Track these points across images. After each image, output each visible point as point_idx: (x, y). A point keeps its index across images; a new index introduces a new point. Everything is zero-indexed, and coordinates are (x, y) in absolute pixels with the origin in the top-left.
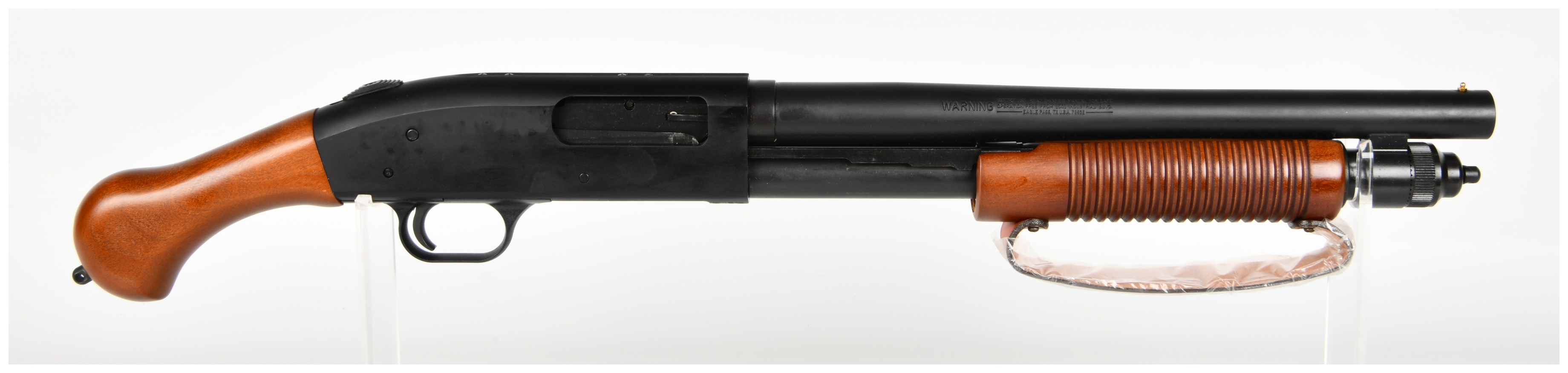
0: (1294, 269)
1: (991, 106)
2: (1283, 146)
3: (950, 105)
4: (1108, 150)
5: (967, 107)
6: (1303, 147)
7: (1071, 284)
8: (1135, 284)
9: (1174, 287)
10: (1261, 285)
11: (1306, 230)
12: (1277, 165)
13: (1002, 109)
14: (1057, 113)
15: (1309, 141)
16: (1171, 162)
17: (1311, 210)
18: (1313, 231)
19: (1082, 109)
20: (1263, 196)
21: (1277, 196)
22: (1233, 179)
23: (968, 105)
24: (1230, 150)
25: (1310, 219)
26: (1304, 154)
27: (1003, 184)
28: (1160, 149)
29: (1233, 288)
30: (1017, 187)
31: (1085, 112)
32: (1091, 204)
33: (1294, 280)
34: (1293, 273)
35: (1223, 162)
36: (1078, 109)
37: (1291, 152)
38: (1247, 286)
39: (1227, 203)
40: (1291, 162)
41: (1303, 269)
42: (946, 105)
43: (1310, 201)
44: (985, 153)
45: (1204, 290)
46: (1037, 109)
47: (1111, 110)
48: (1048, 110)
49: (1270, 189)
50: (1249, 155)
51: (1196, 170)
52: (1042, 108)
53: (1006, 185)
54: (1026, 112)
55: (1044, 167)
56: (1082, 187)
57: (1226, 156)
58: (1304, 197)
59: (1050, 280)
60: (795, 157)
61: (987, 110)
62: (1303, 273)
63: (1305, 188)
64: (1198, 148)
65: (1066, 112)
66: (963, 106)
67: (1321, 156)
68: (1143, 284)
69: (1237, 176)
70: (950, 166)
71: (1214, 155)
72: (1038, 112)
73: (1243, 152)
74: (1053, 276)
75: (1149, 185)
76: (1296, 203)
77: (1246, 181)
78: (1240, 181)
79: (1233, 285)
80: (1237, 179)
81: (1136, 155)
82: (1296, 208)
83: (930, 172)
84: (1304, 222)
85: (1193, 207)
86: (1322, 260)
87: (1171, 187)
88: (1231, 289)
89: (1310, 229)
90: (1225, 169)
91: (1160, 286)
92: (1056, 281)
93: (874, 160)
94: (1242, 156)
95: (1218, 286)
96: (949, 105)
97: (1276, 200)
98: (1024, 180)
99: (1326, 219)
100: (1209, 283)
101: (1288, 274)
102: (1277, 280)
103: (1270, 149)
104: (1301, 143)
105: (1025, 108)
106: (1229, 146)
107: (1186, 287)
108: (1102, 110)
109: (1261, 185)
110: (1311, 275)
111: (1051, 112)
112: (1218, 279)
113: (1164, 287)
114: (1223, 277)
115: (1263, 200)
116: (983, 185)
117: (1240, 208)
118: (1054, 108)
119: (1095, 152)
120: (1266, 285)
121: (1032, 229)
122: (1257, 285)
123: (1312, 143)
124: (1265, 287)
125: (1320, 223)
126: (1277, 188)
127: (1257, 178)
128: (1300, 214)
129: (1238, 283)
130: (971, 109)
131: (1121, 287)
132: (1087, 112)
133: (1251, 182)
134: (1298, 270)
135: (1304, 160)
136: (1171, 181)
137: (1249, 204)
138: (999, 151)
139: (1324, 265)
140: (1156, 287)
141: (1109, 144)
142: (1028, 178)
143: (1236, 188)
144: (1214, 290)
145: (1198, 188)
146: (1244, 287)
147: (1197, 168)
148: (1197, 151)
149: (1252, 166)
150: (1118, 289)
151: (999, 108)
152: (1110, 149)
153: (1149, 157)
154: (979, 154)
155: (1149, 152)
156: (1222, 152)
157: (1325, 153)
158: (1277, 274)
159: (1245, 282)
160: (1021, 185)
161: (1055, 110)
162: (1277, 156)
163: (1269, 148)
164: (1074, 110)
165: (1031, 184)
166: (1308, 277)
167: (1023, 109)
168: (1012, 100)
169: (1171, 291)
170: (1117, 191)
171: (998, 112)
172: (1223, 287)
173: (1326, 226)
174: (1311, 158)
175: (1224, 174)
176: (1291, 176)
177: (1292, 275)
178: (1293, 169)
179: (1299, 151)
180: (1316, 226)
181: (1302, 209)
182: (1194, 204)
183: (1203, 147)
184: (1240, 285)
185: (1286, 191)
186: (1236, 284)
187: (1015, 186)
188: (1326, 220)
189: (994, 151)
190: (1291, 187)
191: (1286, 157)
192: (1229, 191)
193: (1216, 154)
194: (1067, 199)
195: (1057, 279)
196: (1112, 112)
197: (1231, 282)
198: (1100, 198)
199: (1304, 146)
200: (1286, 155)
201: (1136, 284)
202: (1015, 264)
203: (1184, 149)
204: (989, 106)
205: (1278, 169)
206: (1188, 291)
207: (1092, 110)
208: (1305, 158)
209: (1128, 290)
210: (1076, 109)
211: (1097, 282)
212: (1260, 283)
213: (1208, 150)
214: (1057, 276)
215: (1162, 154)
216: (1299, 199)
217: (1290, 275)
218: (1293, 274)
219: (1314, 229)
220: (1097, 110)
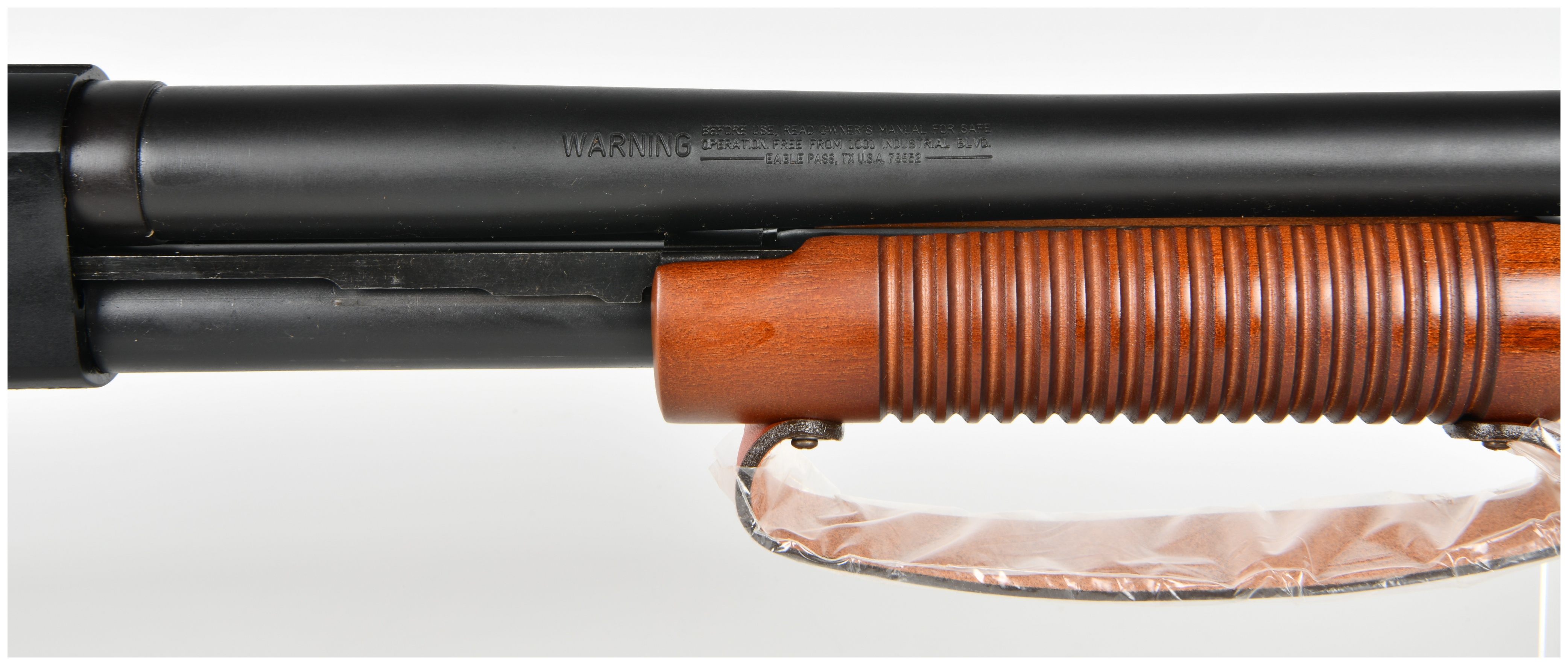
0: (1457, 543)
1: (685, 146)
2: (1428, 238)
3: (584, 142)
4: (979, 252)
5: (626, 148)
6: (1479, 241)
7: (894, 578)
8: (1054, 577)
9: (1152, 586)
10: (1372, 583)
11: (1487, 445)
12: (1413, 287)
13: (714, 152)
14: (851, 161)
15: (1497, 225)
16: (1137, 283)
17: (1500, 398)
18: (1505, 447)
19: (914, 151)
20: (1375, 365)
21: (1410, 366)
22: (1295, 324)
23: (627, 143)
24: (1288, 249)
25: (1498, 419)
26: (1482, 258)
27: (713, 339)
28: (1111, 250)
29: (1301, 591)
30: (749, 347)
31: (922, 157)
32: (939, 386)
33: (1455, 571)
34: (1455, 555)
35: (1271, 282)
36: (905, 151)
37: (1448, 255)
38: (1336, 586)
39: (1283, 382)
40: (1448, 279)
41: (1479, 547)
42: (574, 143)
43: (1498, 379)
44: (670, 263)
45: (1228, 594)
46: (800, 151)
47: (987, 151)
48: (828, 152)
49: (1393, 350)
50: (1340, 262)
51: (1201, 302)
52: (813, 147)
53: (721, 342)
54: (773, 158)
55: (818, 297)
56: (912, 345)
57: (1279, 265)
58: (1483, 369)
59: (845, 567)
60: (196, 276)
61: (674, 153)
62: (1479, 555)
63: (1485, 346)
64: (1207, 244)
65: (874, 158)
66: (616, 146)
67: (1528, 265)
68: (1071, 578)
69: (1306, 317)
70: (586, 293)
71: (1247, 264)
72: (805, 158)
73: (1323, 256)
74: (854, 558)
75: (1082, 340)
76: (1461, 384)
77: (1330, 330)
78: (1315, 330)
79: (1300, 581)
80: (1307, 325)
81: (1047, 264)
82: (1462, 394)
83: (543, 307)
84: (1484, 428)
85: (1197, 391)
86: (1530, 522)
87: (1137, 344)
88: (1296, 592)
89: (1498, 443)
90: (1275, 298)
91: (1116, 585)
92: (859, 570)
93: (395, 280)
94: (1320, 266)
95: (1263, 584)
96: (579, 144)
97: (1409, 375)
98: (767, 330)
99: (1540, 420)
100: (1242, 574)
101: (1442, 556)
102: (1414, 572)
103: (1393, 247)
104: (1477, 228)
105: (770, 149)
106: (1287, 240)
107: (1180, 586)
108: (964, 152)
109: (1369, 340)
110: (1502, 560)
111: (837, 157)
112: (1262, 567)
113: (1125, 585)
114: (1277, 561)
115: (1374, 376)
116: (664, 342)
117: (1316, 394)
118: (844, 147)
119: (945, 257)
120: (1384, 584)
121: (799, 443)
122: (1362, 583)
123: (1505, 230)
124: (1382, 587)
125: (1525, 430)
126: (1413, 347)
127: (1358, 322)
128: (1471, 408)
129: (1313, 577)
130: (636, 152)
131: (1017, 585)
132: (927, 158)
133: (1342, 332)
134: (1467, 546)
135: (1484, 274)
136: (1138, 331)
137: (1338, 384)
138: (705, 258)
139: (1537, 536)
140: (1106, 586)
141: (983, 237)
142: (775, 325)
143: (1306, 345)
144: (1251, 594)
145: (1207, 346)
146: (1329, 587)
147: (1204, 296)
148: (1205, 252)
149: (1346, 291)
150: (1010, 590)
151: (705, 149)
152: (983, 249)
153: (1083, 270)
154: (657, 263)
155: (1081, 257)
156: (1268, 254)
157: (1538, 256)
158: (1412, 555)
159: (1332, 575)
160: (760, 342)
161: (847, 152)
162: (1411, 265)
163: (1391, 245)
164: (895, 152)
165: (783, 340)
166: (1496, 564)
167: (767, 151)
168: (739, 130)
169: (1144, 596)
170: (1001, 355)
171: (702, 159)
172: (1274, 587)
173: (1541, 439)
174: (1501, 270)
175: (1272, 312)
176: (1450, 317)
177: (1452, 560)
178: (1454, 298)
179: (1470, 251)
180: (1515, 438)
181: (1477, 395)
182: (1198, 385)
183: (1219, 242)
184: (1318, 582)
185: (1436, 355)
186: (1307, 577)
187: (745, 345)
188: (1541, 423)
189: (694, 258)
190: (1449, 345)
191: (1436, 269)
192: (1286, 354)
193: (1254, 261)
194: (877, 375)
195: (862, 566)
196: (990, 157)
197: (1295, 574)
198: (960, 372)
199: (1482, 237)
200: (1435, 262)
201: (1056, 577)
202: (756, 531)
203: (1172, 246)
204: (681, 144)
205: (1413, 299)
206: (1186, 595)
207: (940, 152)
208: (1485, 269)
209: (1033, 592)
210: (901, 151)
211: (956, 570)
212: (1370, 578)
213: (1233, 250)
214: (861, 559)
215: (1116, 262)
216: (1470, 375)
217: (1446, 559)
218: (1454, 559)
219: (1509, 444)
220: (952, 151)
